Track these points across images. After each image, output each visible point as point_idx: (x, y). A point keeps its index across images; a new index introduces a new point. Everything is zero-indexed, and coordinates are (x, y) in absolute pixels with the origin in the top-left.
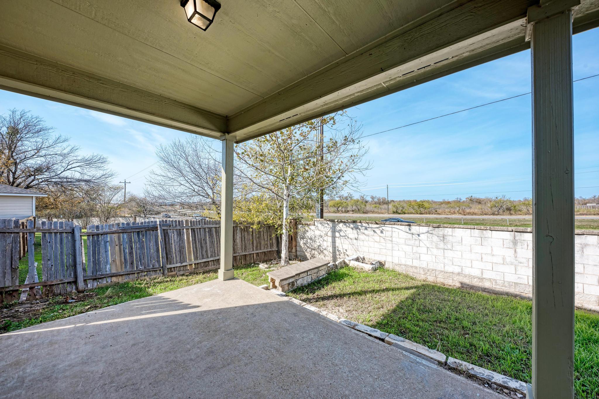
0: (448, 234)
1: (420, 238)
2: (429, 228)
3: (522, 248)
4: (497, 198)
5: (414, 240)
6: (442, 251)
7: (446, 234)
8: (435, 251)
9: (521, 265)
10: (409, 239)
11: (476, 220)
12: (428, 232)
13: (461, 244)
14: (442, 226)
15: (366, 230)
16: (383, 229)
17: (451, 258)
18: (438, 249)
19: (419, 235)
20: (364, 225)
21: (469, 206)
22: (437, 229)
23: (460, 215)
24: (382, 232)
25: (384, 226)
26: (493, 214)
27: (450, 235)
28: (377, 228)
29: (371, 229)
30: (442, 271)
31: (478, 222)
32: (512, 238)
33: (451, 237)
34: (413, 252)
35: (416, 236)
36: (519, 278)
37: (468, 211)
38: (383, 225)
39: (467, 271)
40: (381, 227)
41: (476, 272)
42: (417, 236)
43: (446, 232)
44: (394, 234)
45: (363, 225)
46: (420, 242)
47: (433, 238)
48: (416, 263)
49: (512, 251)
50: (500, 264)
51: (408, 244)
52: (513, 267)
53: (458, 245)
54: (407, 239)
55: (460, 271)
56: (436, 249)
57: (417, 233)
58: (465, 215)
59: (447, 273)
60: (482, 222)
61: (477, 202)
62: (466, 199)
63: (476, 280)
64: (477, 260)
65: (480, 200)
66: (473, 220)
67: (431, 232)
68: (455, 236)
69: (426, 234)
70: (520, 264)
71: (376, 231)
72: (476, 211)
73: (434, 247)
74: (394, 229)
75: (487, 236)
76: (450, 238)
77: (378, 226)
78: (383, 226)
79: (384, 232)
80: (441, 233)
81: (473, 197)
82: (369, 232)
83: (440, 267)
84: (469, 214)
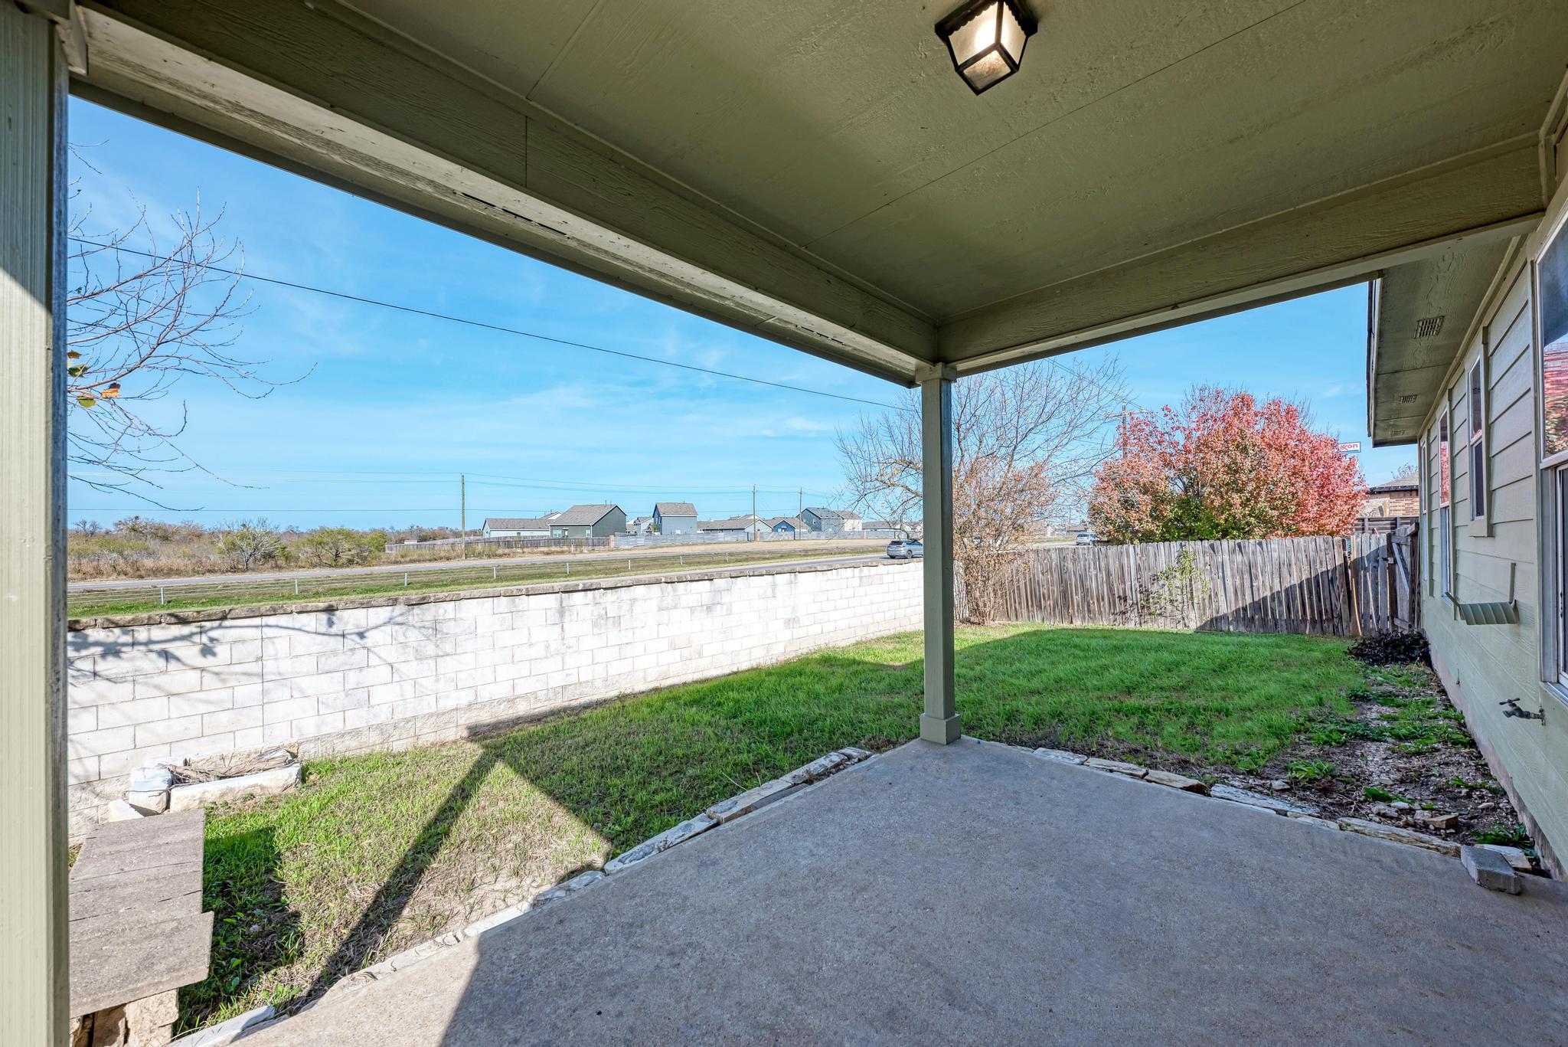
0: (447, 616)
1: (368, 642)
2: (393, 611)
3: (571, 621)
4: (244, 525)
5: (349, 653)
6: (432, 662)
7: (441, 618)
8: (411, 669)
9: (571, 650)
10: (334, 652)
11: (203, 588)
12: (390, 621)
13: (474, 635)
14: (432, 599)
15: (110, 658)
16: (212, 640)
17: (453, 675)
18: (421, 659)
19: (361, 635)
20: (95, 634)
21: (146, 549)
22: (417, 610)
23: (124, 577)
24: (207, 651)
25: (220, 627)
26: (234, 570)
27: (450, 619)
28: (183, 638)
29: (142, 648)
30: (431, 715)
31: (212, 594)
32: (557, 605)
33: (452, 623)
34: (348, 687)
35: (353, 640)
36: (567, 675)
37: (149, 563)
38: (216, 624)
39: (486, 694)
40: (206, 632)
41: (502, 690)
42: (356, 638)
43: (441, 611)
44: (269, 650)
45: (91, 639)
46: (371, 654)
47: (409, 634)
48: (356, 719)
49: (558, 628)
50: (541, 659)
51: (327, 668)
52: (559, 658)
53: (468, 639)
54: (324, 654)
55: (472, 698)
56: (416, 662)
57: (356, 631)
58: (141, 577)
59: (443, 714)
60: (225, 593)
61: (155, 535)
62: (116, 525)
63: (502, 706)
64: (505, 663)
65: (166, 531)
66: (193, 589)
67: (400, 619)
68: (461, 619)
69: (388, 629)
70: (568, 650)
71: (178, 653)
72: (178, 563)
73: (411, 657)
74: (268, 632)
75: (520, 608)
76: (450, 628)
77: (186, 630)
78: (212, 629)
79: (218, 649)
80: (429, 616)
81: (142, 521)
82: (135, 661)
83: (427, 706)
84: (156, 572)
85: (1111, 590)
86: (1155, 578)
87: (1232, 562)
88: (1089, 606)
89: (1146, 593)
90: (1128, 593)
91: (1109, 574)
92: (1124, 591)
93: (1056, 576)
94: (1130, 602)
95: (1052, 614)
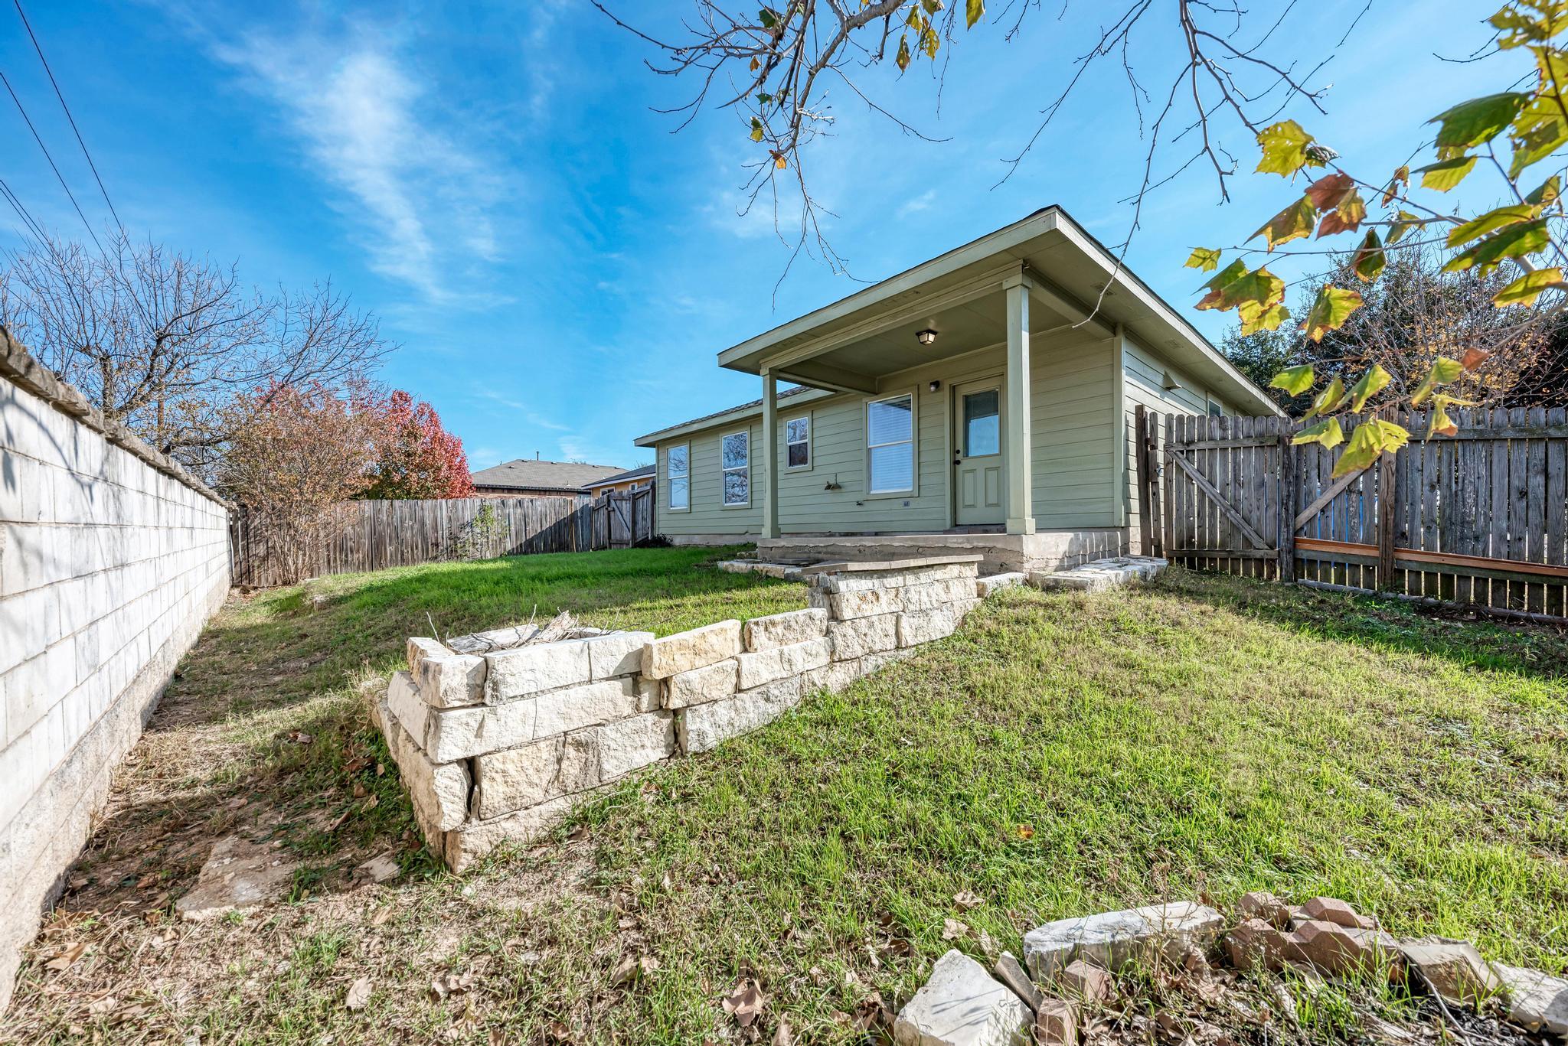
85: (425, 539)
86: (463, 527)
87: (515, 514)
88: (402, 554)
89: (454, 538)
90: (440, 540)
91: (423, 524)
92: (437, 539)
93: (368, 528)
94: (441, 548)
95: (360, 567)
